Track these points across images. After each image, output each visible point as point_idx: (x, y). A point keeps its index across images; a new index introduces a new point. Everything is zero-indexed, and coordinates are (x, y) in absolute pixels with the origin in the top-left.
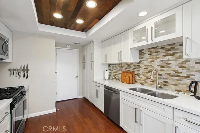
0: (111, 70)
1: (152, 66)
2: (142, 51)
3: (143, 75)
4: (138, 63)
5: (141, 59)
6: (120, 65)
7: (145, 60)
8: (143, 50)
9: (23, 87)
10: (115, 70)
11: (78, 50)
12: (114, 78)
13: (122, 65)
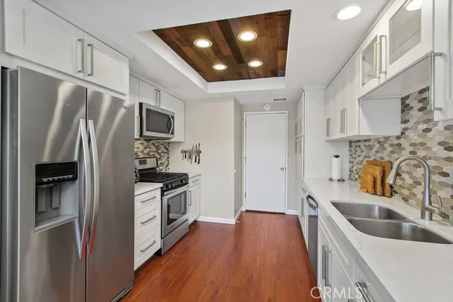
0: (354, 156)
1: (425, 144)
2: (407, 102)
3: (408, 173)
4: (398, 138)
5: (403, 126)
6: (367, 143)
7: (411, 128)
8: (407, 97)
9: (186, 174)
10: (359, 156)
11: (286, 112)
12: (356, 176)
13: (371, 143)
